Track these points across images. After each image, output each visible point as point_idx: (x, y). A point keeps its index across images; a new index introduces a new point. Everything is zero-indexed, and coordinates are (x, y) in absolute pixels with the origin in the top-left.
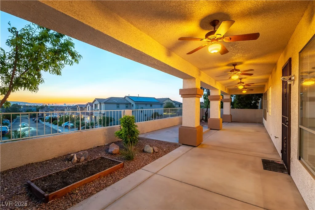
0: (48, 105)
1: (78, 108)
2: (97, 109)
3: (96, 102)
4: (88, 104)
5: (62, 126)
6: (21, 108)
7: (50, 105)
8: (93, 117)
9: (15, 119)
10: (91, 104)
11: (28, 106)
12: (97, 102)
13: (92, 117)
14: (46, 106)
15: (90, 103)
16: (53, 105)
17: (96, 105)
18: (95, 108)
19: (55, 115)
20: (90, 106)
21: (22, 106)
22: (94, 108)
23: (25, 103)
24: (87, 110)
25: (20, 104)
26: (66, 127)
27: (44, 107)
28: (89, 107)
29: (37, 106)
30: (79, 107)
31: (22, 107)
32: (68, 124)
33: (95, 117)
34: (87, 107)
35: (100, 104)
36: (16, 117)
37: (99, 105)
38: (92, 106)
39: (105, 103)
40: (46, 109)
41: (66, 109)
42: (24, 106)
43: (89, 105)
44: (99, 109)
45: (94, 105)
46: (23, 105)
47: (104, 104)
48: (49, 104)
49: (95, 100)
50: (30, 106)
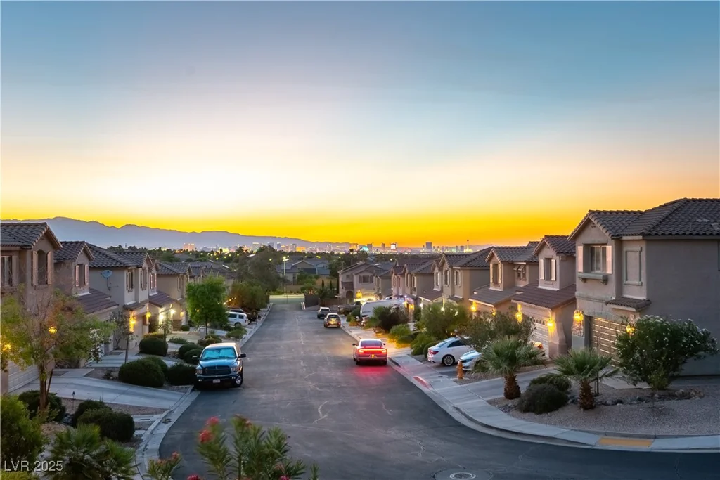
0: (366, 250)
1: (495, 266)
2: (598, 274)
3: (592, 236)
4: (543, 245)
5: (430, 356)
6: (281, 263)
7: (374, 251)
8: (578, 317)
9: (265, 307)
10: (564, 246)
11: (304, 254)
12: (597, 234)
13: (572, 320)
14: (363, 255)
15: (555, 241)
16: (387, 252)
17: (590, 250)
18: (586, 270)
19: (398, 296)
20: (558, 253)
21: (285, 254)
22: (580, 268)
23: (296, 241)
24: (542, 277)
25: (279, 245)
26: (448, 363)
27: (356, 260)
28: (548, 261)
29: (332, 253)
30: (497, 259)
31: (285, 259)
32: (453, 351)
33: (589, 320)
34: (541, 262)
35: (619, 242)
36: (268, 301)
37: (609, 249)
38: (569, 257)
39: (649, 237)
40: (363, 269)
41: (441, 269)
42: (291, 254)
43: (549, 252)
44: (609, 271)
45: (580, 250)
46: (289, 251)
47: (644, 245)
48: (370, 246)
49: (586, 224)
50: (311, 256)
